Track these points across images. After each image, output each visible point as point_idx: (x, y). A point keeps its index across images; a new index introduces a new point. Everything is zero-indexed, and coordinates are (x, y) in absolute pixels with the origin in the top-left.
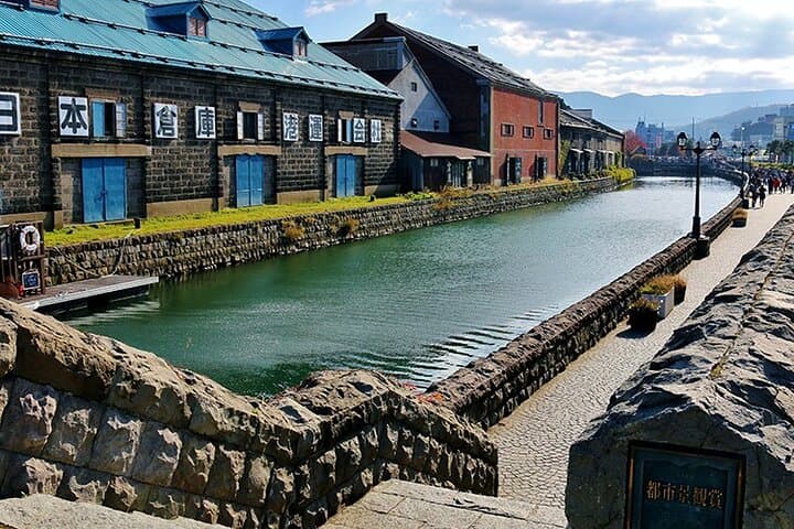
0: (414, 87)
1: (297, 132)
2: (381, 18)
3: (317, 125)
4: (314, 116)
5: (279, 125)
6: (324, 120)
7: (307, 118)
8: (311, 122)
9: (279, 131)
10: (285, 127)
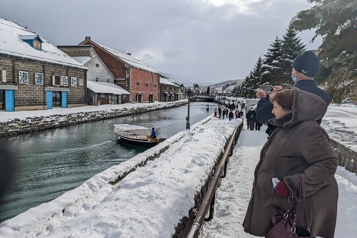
0: (97, 65)
1: (28, 80)
2: (88, 38)
3: (40, 78)
4: (38, 73)
5: (16, 76)
6: (44, 75)
7: (34, 74)
8: (36, 76)
9: (16, 79)
10: (20, 78)
